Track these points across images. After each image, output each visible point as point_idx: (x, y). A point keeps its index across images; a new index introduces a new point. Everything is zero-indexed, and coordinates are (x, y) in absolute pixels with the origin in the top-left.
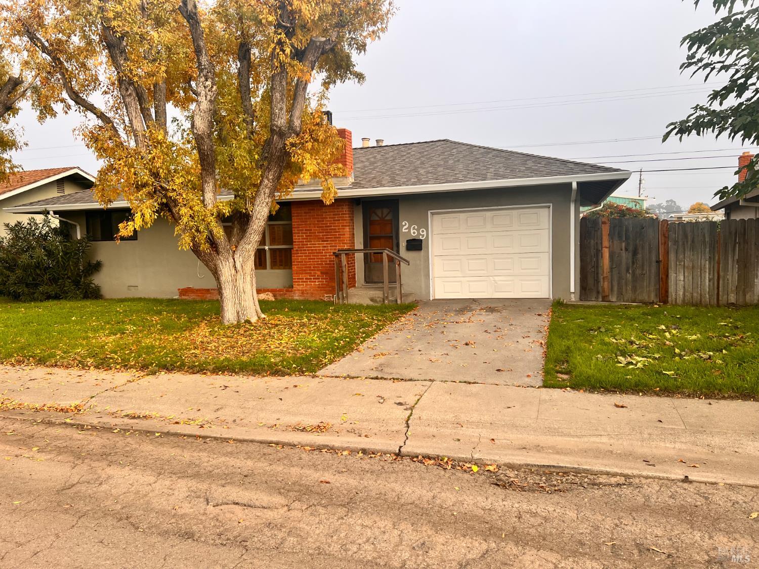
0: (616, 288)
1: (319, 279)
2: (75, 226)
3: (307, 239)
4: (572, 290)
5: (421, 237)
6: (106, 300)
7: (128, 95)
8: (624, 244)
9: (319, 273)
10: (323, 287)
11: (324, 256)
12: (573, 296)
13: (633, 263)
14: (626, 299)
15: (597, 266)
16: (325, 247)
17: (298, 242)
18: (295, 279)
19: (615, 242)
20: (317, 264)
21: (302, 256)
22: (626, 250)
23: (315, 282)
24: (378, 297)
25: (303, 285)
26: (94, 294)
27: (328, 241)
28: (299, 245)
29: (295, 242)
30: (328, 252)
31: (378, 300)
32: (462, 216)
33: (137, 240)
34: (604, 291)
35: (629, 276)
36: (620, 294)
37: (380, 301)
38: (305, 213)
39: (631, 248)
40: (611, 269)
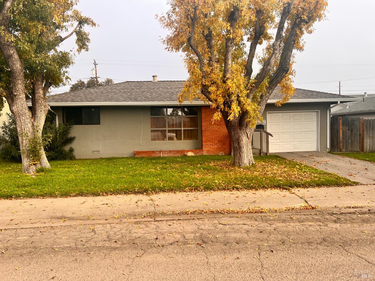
0: (344, 146)
1: (217, 144)
3: (210, 124)
4: (328, 147)
5: (263, 124)
8: (347, 128)
9: (217, 141)
10: (219, 149)
11: (220, 133)
12: (328, 150)
13: (351, 135)
14: (349, 150)
15: (338, 136)
16: (219, 128)
18: (204, 145)
19: (344, 127)
20: (216, 137)
21: (208, 133)
22: (349, 130)
23: (215, 146)
25: (208, 147)
27: (221, 125)
28: (205, 127)
30: (222, 131)
31: (257, 154)
32: (280, 114)
34: (340, 147)
35: (350, 141)
36: (346, 148)
38: (209, 111)
40: (343, 138)
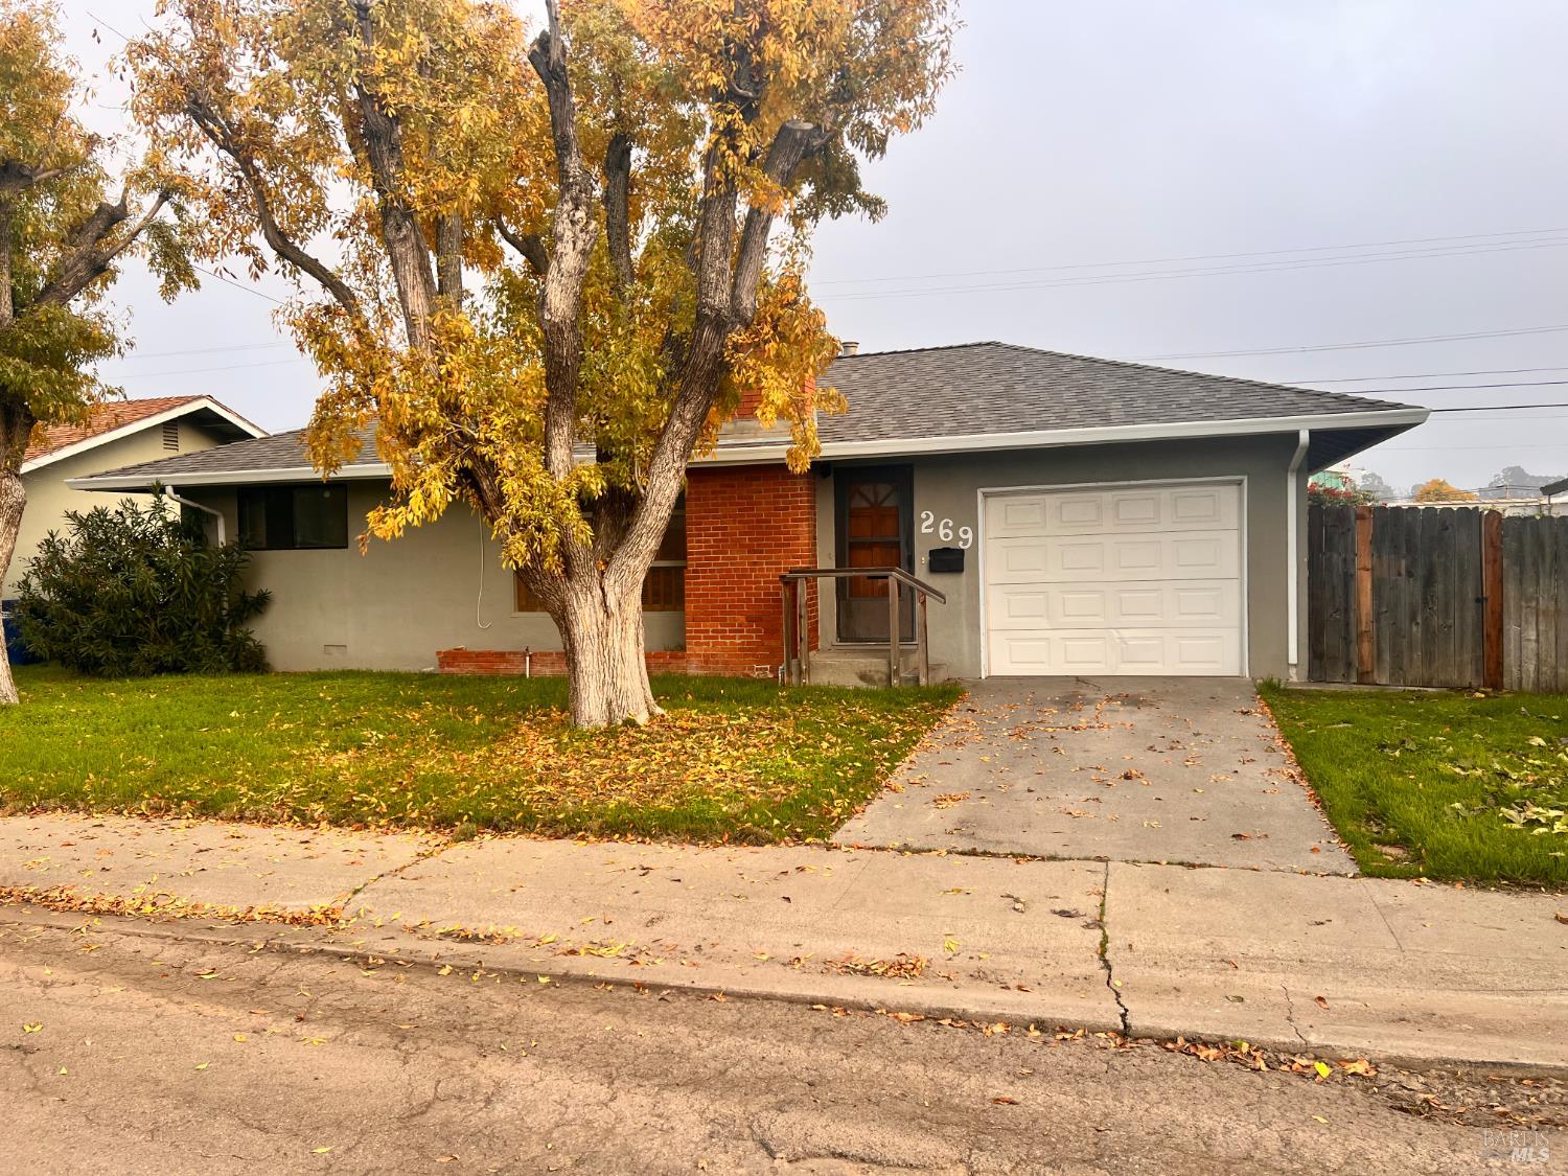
0: (1387, 657)
1: (742, 631)
2: (215, 518)
3: (718, 547)
4: (1293, 658)
5: (960, 545)
6: (277, 674)
7: (400, 240)
8: (1403, 563)
9: (742, 619)
10: (750, 650)
11: (755, 583)
12: (1293, 671)
13: (1425, 602)
14: (1409, 678)
15: (1347, 607)
16: (755, 564)
17: (697, 553)
18: (691, 631)
19: (1385, 557)
20: (739, 601)
21: (707, 583)
22: (1410, 574)
23: (734, 637)
24: (877, 672)
25: (708, 644)
26: (252, 662)
27: (762, 552)
28: (700, 559)
29: (692, 554)
30: (763, 576)
31: (876, 677)
32: (1052, 500)
33: (346, 547)
34: (1361, 662)
35: (1417, 630)
36: (1397, 670)
37: (880, 679)
38: (713, 493)
39: (1420, 571)
40: (1377, 616)
